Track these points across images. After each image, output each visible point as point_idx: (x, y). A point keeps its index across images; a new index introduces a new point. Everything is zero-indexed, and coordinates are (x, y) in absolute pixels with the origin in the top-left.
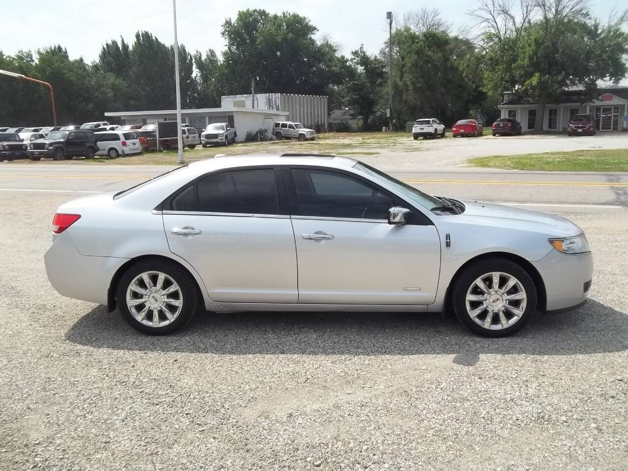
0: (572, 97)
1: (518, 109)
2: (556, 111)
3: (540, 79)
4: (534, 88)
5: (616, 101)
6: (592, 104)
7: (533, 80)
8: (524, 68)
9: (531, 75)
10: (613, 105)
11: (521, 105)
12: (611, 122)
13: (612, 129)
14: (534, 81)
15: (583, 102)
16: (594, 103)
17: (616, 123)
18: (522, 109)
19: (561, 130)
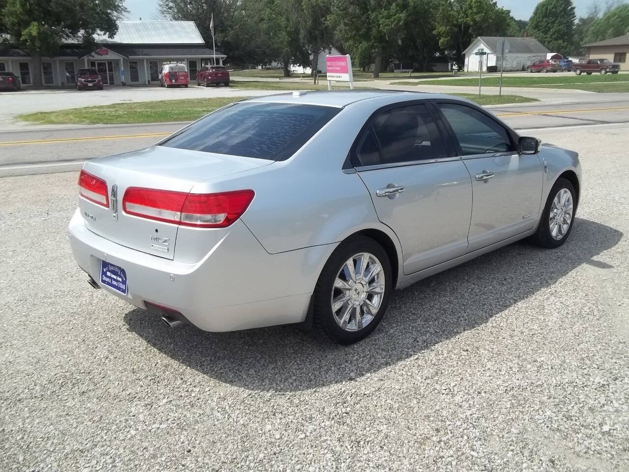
0: (65, 50)
1: (7, 61)
2: (50, 65)
3: (39, 29)
4: (33, 39)
5: (112, 56)
6: (90, 58)
7: (31, 29)
8: (17, 15)
9: (27, 24)
10: (106, 60)
11: (11, 58)
12: (107, 76)
13: (109, 83)
14: (33, 29)
15: (81, 55)
16: (93, 57)
17: (112, 78)
18: (12, 61)
19: (60, 85)
